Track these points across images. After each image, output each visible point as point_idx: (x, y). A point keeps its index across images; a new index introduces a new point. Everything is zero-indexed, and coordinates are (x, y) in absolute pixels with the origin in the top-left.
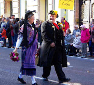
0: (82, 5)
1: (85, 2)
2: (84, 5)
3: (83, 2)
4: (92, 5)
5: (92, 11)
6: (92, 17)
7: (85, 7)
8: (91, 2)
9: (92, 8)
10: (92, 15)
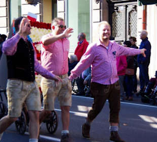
0: (113, 14)
1: (117, 8)
2: (117, 13)
3: (115, 8)
4: (129, 13)
5: (129, 24)
6: (129, 34)
7: (118, 16)
8: (127, 8)
9: (129, 18)
10: (129, 29)
